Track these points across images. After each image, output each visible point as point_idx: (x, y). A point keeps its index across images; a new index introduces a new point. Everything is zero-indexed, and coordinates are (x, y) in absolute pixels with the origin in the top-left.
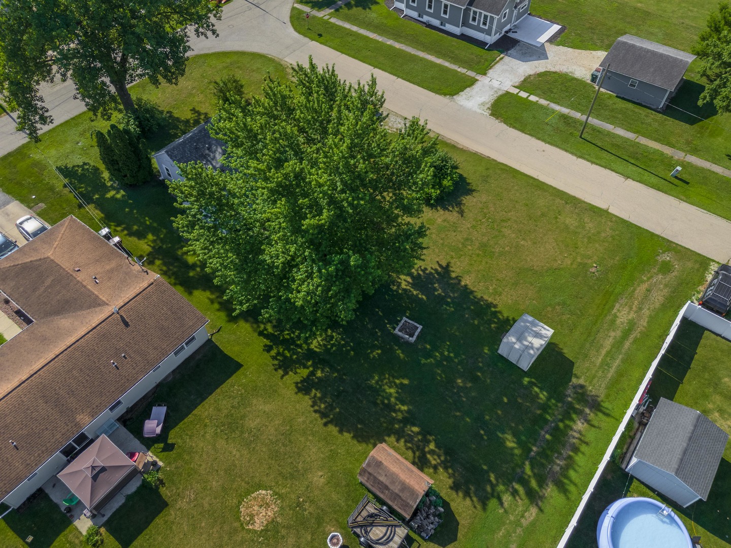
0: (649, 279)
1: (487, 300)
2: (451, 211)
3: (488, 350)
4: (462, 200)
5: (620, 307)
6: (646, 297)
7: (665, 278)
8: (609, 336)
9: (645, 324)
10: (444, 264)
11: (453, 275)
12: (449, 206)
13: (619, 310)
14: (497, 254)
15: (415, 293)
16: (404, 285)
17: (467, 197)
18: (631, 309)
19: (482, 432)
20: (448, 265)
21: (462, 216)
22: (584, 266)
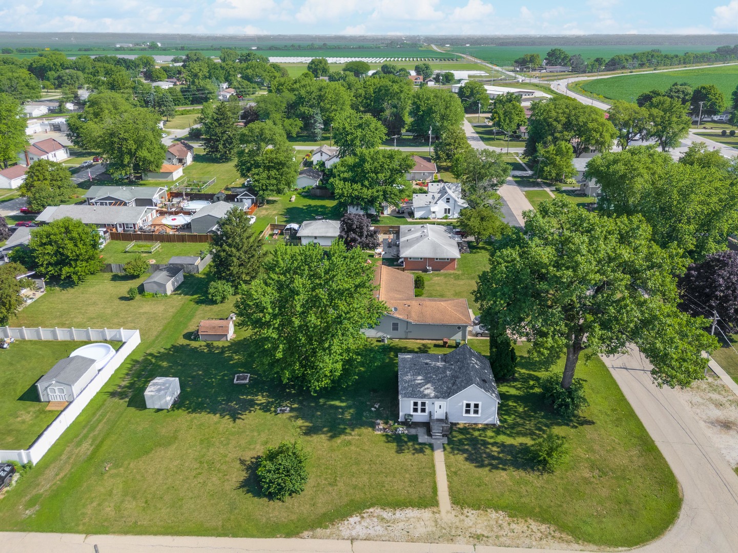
0: (54, 484)
1: (197, 413)
2: (252, 458)
3: (187, 390)
4: (246, 473)
5: (87, 453)
6: (61, 469)
7: (37, 491)
8: (99, 430)
9: (67, 448)
10: (237, 420)
11: (227, 417)
13: (88, 450)
14: (198, 444)
15: (249, 397)
16: (260, 398)
17: (242, 479)
18: (77, 455)
20: (234, 421)
21: (240, 460)
22: (116, 466)
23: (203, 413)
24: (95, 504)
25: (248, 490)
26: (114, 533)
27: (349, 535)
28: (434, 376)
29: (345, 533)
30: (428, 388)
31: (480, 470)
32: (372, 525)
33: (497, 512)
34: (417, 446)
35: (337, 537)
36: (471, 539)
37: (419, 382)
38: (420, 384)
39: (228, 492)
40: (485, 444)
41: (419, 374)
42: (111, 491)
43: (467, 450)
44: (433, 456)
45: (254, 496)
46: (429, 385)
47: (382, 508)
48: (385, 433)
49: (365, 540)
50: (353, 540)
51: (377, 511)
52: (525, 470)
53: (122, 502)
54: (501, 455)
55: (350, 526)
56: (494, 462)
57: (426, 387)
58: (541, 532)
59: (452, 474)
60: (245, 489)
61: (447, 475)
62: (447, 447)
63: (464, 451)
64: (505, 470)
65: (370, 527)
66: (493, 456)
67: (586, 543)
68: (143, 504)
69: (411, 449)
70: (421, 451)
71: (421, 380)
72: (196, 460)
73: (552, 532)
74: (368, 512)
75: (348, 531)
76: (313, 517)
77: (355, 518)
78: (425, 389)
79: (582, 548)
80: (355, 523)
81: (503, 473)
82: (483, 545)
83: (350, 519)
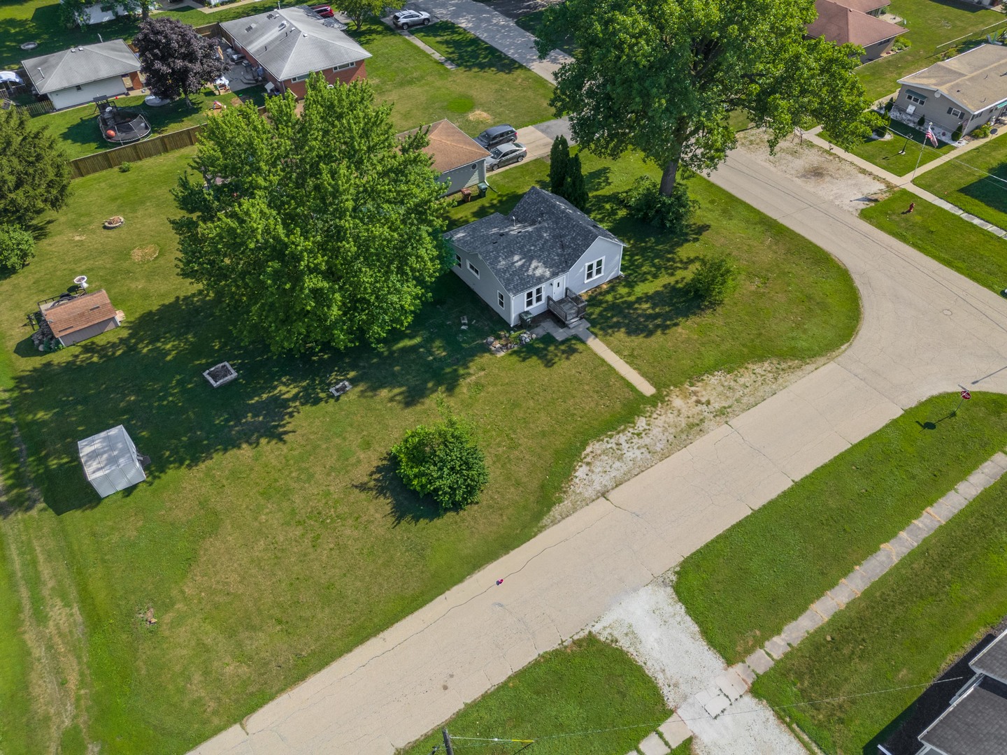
0: (78, 699)
1: (204, 461)
2: (371, 475)
3: (143, 436)
4: (385, 497)
5: (75, 621)
6: (58, 671)
7: (58, 727)
8: (51, 578)
9: (26, 636)
10: (285, 437)
11: (263, 441)
12: (383, 476)
13: (72, 615)
14: (262, 502)
15: (265, 396)
16: (284, 389)
17: (388, 509)
18: (60, 634)
19: (71, 398)
20: (281, 440)
21: (356, 487)
22: (167, 606)
23: (215, 455)
24: (197, 677)
25: (413, 518)
26: (282, 690)
27: (594, 493)
28: (532, 248)
29: (589, 493)
30: (536, 268)
31: (653, 338)
32: (608, 466)
33: (714, 376)
34: (563, 347)
35: (584, 503)
36: (718, 418)
37: (520, 263)
38: (522, 266)
39: (388, 536)
40: (630, 305)
41: (512, 254)
42: (200, 644)
43: (618, 322)
44: (590, 349)
45: (431, 520)
46: (534, 263)
47: (598, 441)
48: (510, 351)
49: (617, 486)
50: (604, 494)
51: (593, 447)
52: (695, 314)
53: (240, 645)
54: (657, 310)
55: (585, 482)
56: (658, 321)
57: (533, 266)
58: (769, 372)
59: (631, 359)
60: (409, 518)
61: (627, 362)
62: (595, 330)
63: (617, 326)
64: (676, 325)
65: (609, 469)
66: (651, 314)
67: (813, 359)
68: (278, 628)
69: (559, 354)
70: (571, 351)
71: (520, 260)
72: (288, 524)
73: (778, 366)
74: (588, 455)
75: (590, 489)
76: (532, 499)
77: (581, 469)
78: (534, 270)
79: (814, 366)
80: (587, 475)
81: (679, 329)
82: (734, 418)
83: (577, 474)
